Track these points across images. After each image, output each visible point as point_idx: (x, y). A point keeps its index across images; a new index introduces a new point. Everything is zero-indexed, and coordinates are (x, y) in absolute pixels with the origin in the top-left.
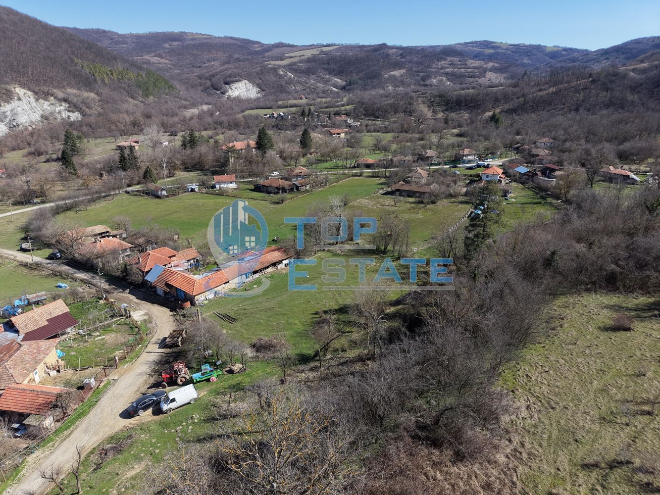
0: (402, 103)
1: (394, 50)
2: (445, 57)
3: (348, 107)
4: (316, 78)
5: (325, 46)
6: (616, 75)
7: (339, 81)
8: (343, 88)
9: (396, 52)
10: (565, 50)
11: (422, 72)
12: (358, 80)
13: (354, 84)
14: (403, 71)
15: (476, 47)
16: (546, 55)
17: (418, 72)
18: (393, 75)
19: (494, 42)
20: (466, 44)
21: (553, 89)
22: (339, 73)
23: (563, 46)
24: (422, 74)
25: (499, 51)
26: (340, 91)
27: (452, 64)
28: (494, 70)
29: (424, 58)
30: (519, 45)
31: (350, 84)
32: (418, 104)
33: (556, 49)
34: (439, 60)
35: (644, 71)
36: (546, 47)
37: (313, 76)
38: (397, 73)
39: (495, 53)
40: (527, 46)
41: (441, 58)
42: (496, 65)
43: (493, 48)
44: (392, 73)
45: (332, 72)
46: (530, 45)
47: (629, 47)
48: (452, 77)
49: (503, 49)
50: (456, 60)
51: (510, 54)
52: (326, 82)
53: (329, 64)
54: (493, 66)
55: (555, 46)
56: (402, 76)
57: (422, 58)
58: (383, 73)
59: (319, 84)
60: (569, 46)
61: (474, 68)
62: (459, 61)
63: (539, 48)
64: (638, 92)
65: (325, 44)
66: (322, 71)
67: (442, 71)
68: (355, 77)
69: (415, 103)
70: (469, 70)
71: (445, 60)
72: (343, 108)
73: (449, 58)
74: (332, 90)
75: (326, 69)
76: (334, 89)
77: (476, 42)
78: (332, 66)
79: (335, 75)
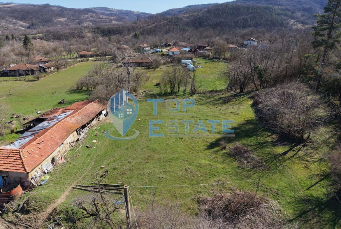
0: (76, 32)
1: (56, 8)
2: (87, 13)
3: (41, 35)
4: (6, 21)
5: (5, 4)
6: (178, 19)
7: (24, 23)
8: (29, 28)
9: (57, 9)
10: (143, 13)
11: (77, 20)
12: (38, 23)
13: (35, 25)
14: (65, 19)
15: (100, 10)
16: (134, 15)
17: (75, 19)
18: (60, 21)
19: (109, 8)
20: (94, 8)
21: (154, 25)
22: (23, 19)
23: (141, 12)
24: (77, 21)
25: (113, 12)
26: (26, 29)
27: (92, 17)
28: (114, 20)
29: (75, 13)
30: (121, 10)
31: (33, 25)
32: (86, 33)
33: (138, 13)
34: (84, 14)
35: (188, 17)
36: (134, 12)
37: (3, 20)
38: (62, 19)
39: (111, 13)
40: (125, 11)
41: (85, 13)
42: (115, 18)
43: (109, 11)
44: (59, 19)
45: (16, 18)
46: (126, 11)
47: (169, 12)
48: (95, 23)
49: (114, 12)
50: (93, 14)
51: (118, 14)
52: (14, 24)
53: (13, 13)
54: (114, 18)
55: (138, 12)
56: (65, 21)
57: (74, 12)
58: (53, 19)
59: (9, 25)
60: (144, 12)
61: (105, 18)
62: (95, 15)
63: (130, 12)
64: (188, 26)
65: (5, 3)
66: (10, 17)
67: (88, 19)
68: (34, 21)
69: (84, 32)
70: (103, 19)
71: (87, 14)
72: (37, 35)
73: (89, 14)
74: (20, 29)
75: (12, 17)
76: (22, 28)
77: (100, 8)
78: (16, 15)
79: (20, 20)
